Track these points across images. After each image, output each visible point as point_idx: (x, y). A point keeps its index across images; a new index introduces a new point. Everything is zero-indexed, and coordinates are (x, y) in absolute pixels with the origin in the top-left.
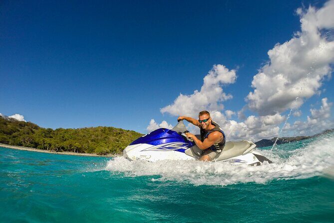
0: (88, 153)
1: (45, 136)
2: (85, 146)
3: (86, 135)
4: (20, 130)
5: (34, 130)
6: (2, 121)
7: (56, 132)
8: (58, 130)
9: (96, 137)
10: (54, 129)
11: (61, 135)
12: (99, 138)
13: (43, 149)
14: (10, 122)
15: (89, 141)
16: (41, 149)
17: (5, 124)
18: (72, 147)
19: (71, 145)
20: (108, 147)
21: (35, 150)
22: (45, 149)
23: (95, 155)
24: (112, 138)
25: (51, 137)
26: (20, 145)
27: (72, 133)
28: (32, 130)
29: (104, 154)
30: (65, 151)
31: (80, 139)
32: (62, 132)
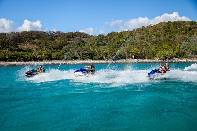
0: (149, 58)
1: (98, 45)
2: (145, 50)
3: (144, 36)
4: (70, 42)
5: (83, 39)
6: (48, 37)
7: (108, 38)
8: (110, 35)
9: (157, 38)
10: (106, 35)
11: (116, 41)
12: (162, 38)
13: (99, 59)
14: (57, 36)
15: (149, 44)
16: (97, 59)
17: (52, 39)
18: (130, 54)
19: (128, 51)
20: (174, 50)
21: (91, 61)
22: (101, 58)
23: (157, 60)
24: (178, 36)
25: (104, 45)
26: (76, 58)
27: (127, 36)
28: (81, 40)
29: (169, 59)
30: (123, 58)
31: (138, 43)
32: (115, 37)
